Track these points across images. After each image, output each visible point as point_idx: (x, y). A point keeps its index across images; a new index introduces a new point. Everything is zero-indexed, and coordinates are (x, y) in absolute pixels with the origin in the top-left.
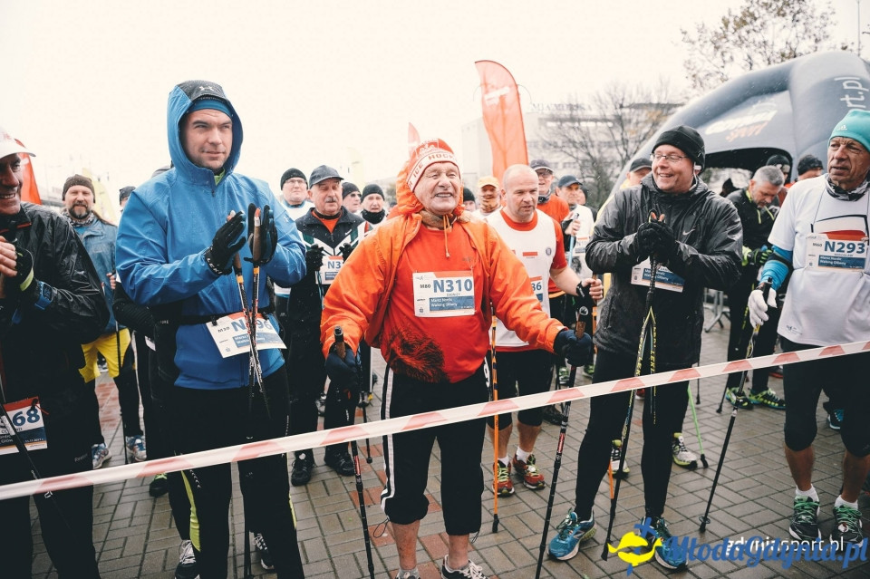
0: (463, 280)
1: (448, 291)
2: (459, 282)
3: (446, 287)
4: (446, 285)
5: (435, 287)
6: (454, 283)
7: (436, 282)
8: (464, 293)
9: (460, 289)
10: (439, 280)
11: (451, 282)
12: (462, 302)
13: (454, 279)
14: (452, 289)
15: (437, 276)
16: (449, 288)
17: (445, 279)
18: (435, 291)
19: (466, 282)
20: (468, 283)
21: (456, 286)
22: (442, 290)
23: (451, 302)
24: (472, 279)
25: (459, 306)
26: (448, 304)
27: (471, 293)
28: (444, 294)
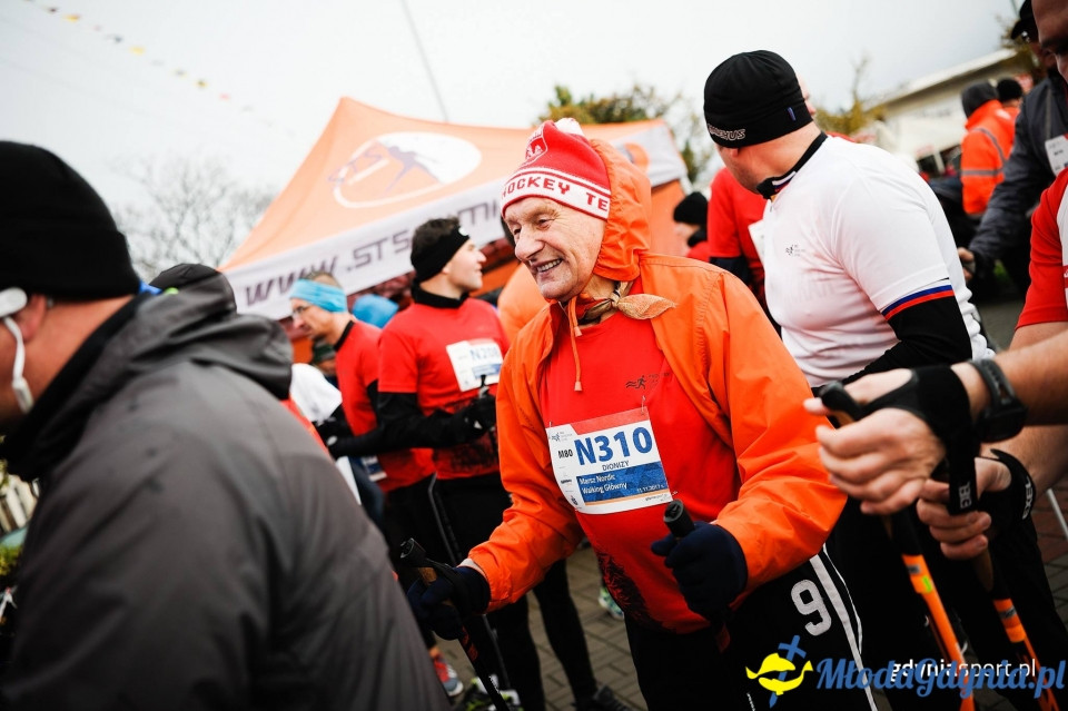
0: (629, 430)
1: (602, 459)
2: (620, 436)
3: (598, 453)
4: (596, 446)
5: (580, 454)
6: (611, 440)
7: (578, 444)
8: (637, 459)
9: (626, 453)
10: (582, 438)
11: (605, 440)
12: (638, 479)
13: (610, 433)
14: (610, 454)
15: (579, 432)
16: (604, 453)
17: (593, 436)
18: (582, 462)
19: (636, 434)
20: (641, 436)
21: (615, 446)
22: (592, 460)
23: (613, 482)
24: (647, 425)
25: (632, 489)
26: (610, 487)
27: (654, 456)
28: (598, 467)
